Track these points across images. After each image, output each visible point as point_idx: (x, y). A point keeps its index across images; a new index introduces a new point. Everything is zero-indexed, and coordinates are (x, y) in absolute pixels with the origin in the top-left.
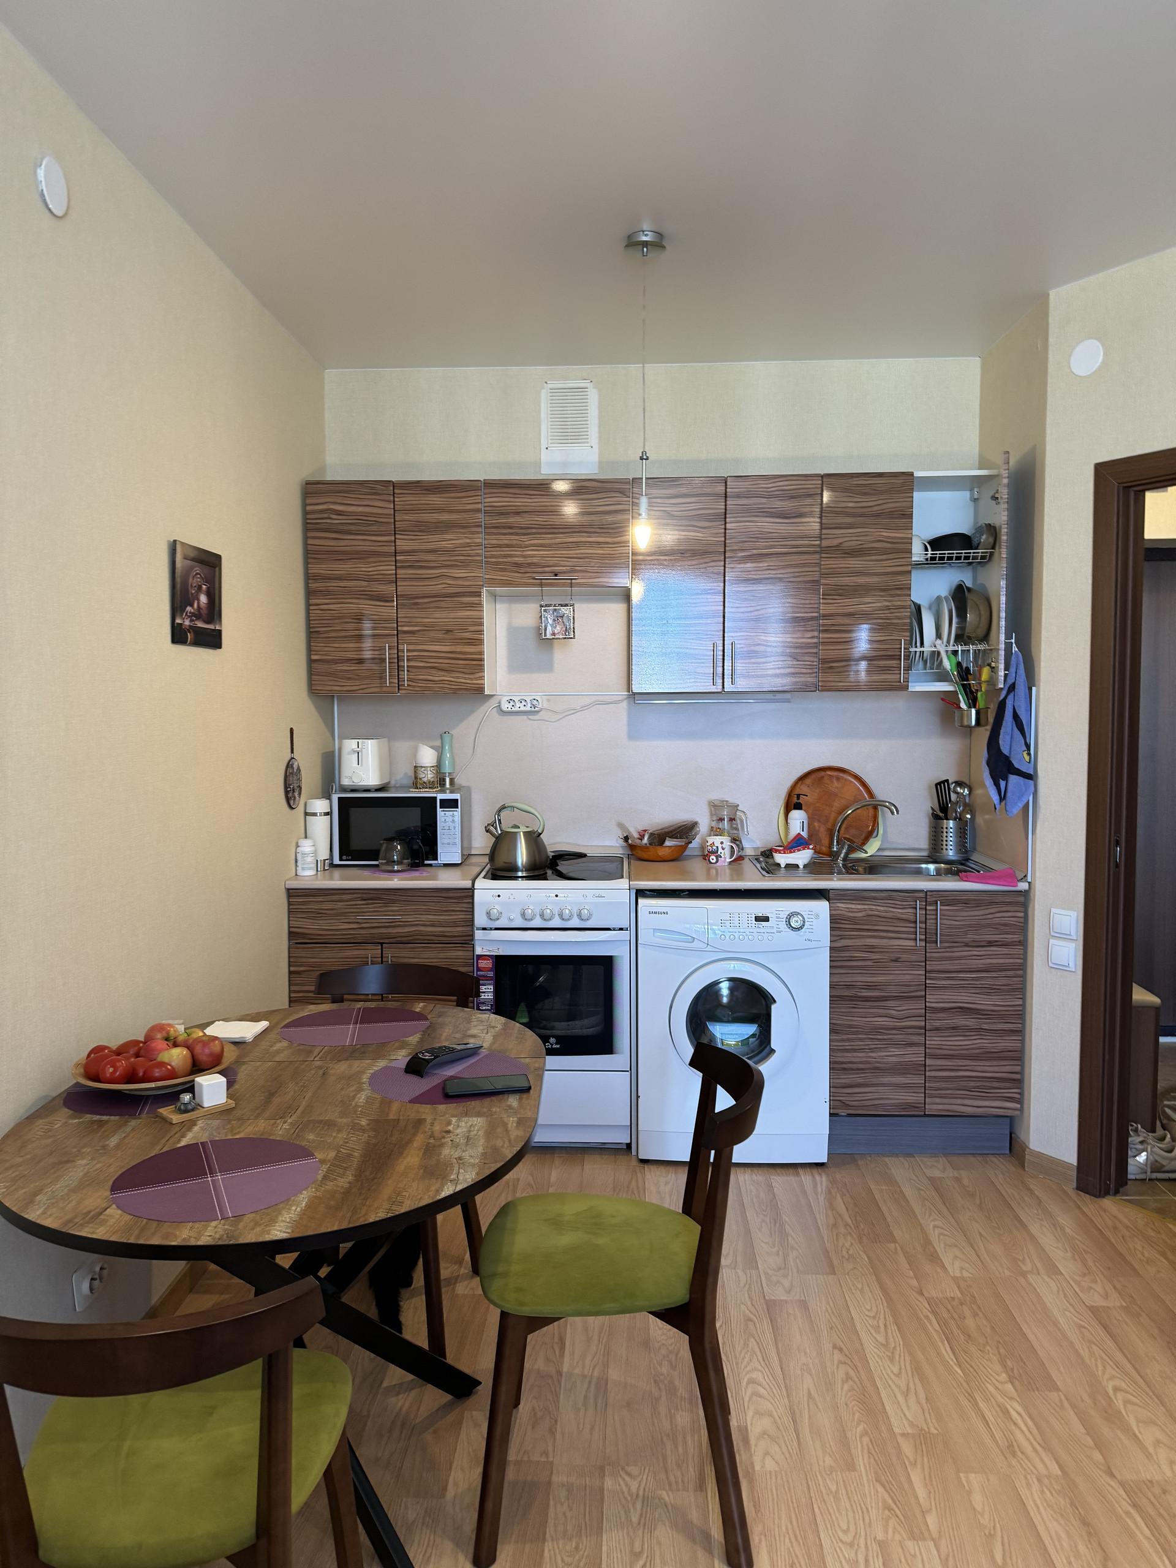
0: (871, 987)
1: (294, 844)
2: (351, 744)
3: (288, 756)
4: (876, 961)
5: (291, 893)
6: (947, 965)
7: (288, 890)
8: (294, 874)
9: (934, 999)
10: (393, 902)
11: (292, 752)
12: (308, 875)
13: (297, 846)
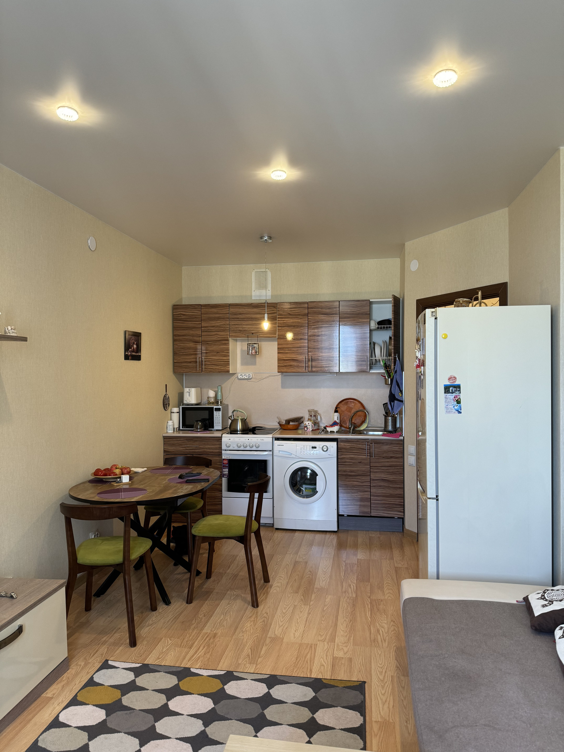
0: (351, 471)
1: (166, 422)
2: (186, 390)
3: (165, 393)
4: (354, 463)
5: (165, 438)
6: (377, 465)
7: (164, 437)
8: (166, 432)
9: (373, 476)
10: (197, 441)
11: (166, 392)
12: (170, 432)
13: (168, 423)
